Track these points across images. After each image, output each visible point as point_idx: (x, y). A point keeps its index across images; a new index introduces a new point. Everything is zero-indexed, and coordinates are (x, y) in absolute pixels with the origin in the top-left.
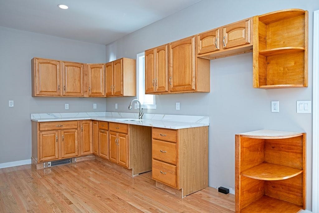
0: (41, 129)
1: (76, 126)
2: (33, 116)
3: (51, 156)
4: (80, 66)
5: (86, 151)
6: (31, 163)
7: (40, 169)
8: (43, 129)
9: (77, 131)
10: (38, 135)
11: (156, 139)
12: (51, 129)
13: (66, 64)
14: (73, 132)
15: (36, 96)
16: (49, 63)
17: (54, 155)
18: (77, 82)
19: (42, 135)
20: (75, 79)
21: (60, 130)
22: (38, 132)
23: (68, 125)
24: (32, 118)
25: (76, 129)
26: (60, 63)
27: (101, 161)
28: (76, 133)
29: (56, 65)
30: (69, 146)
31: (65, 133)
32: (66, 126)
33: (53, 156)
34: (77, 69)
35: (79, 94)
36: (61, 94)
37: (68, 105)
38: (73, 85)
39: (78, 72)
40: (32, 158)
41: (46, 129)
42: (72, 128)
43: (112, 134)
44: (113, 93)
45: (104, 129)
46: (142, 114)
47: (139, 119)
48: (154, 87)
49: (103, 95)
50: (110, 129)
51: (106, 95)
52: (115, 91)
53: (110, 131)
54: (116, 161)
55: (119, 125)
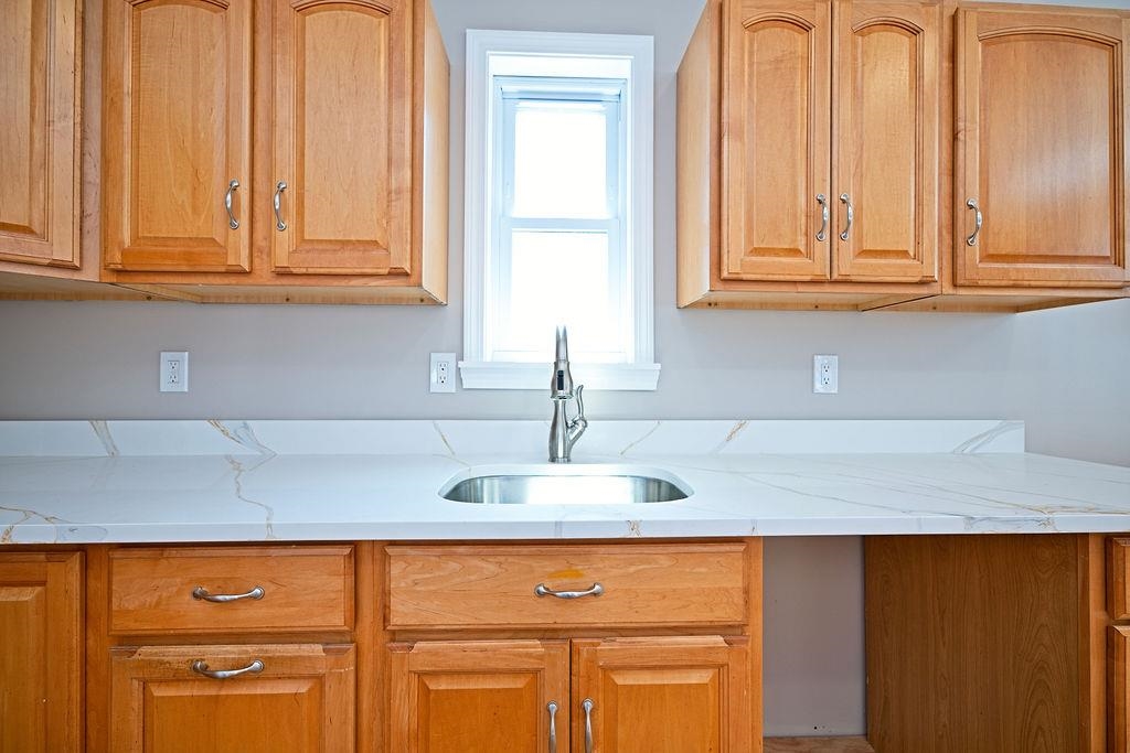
43: (435, 674)
44: (245, 252)
45: (264, 626)
46: (581, 423)
47: (553, 459)
48: (821, 248)
49: (66, 254)
50: (403, 613)
51: (106, 267)
52: (284, 241)
53: (410, 635)
55: (598, 556)
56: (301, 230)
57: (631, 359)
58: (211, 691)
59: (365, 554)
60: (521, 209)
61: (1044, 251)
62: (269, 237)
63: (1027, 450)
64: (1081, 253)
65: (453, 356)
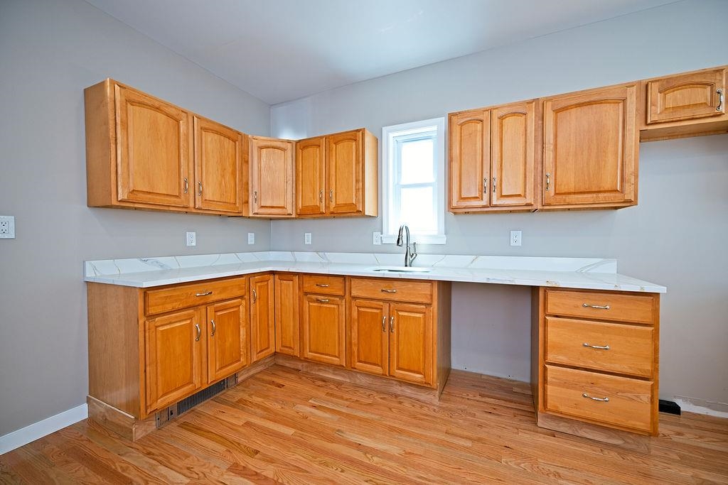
0: (152, 311)
1: (242, 289)
2: (95, 268)
3: (182, 386)
4: (235, 138)
5: (262, 351)
6: (86, 416)
7: (144, 434)
8: (159, 310)
9: (244, 302)
10: (141, 329)
11: (557, 316)
12: (181, 306)
13: (205, 125)
14: (236, 307)
15: (118, 204)
16: (158, 109)
17: (191, 382)
18: (228, 176)
19: (157, 327)
20: (225, 169)
21: (204, 306)
22: (141, 322)
23: (224, 289)
24: (90, 275)
25: (241, 297)
26: (187, 117)
27: (300, 367)
28: (242, 309)
29: (178, 121)
30: (228, 344)
31: (219, 313)
32: (220, 293)
33: (188, 384)
34: (228, 144)
35: (232, 206)
36: (192, 205)
37: (194, 234)
38: (220, 184)
39: (230, 150)
40: (89, 401)
41: (169, 307)
42: (233, 296)
43: (360, 307)
44: (324, 208)
45: (327, 293)
46: (414, 255)
47: (406, 266)
48: (486, 196)
49: (290, 212)
50: (354, 293)
51: (297, 214)
52: (333, 204)
53: (355, 298)
54: (378, 370)
55: (396, 283)
56: (336, 202)
57: (436, 233)
58: (319, 305)
59: (347, 278)
60: (403, 182)
61: (582, 190)
62: (329, 204)
63: (617, 272)
64: (602, 189)
65: (379, 233)
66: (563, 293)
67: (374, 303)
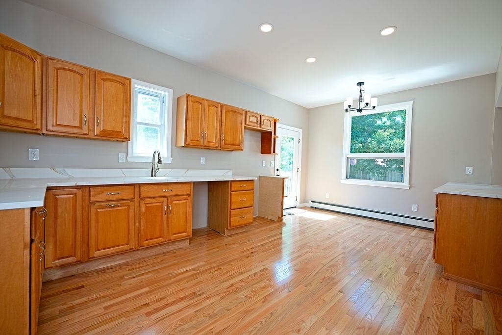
11: (234, 191)
43: (147, 204)
44: (88, 130)
46: (158, 169)
47: (152, 176)
48: (202, 141)
50: (143, 195)
52: (99, 129)
53: (143, 199)
54: (161, 240)
55: (172, 186)
57: (165, 156)
58: (110, 209)
59: (137, 186)
63: (233, 175)
64: (236, 144)
65: (125, 154)
66: (236, 182)
67: (158, 200)
